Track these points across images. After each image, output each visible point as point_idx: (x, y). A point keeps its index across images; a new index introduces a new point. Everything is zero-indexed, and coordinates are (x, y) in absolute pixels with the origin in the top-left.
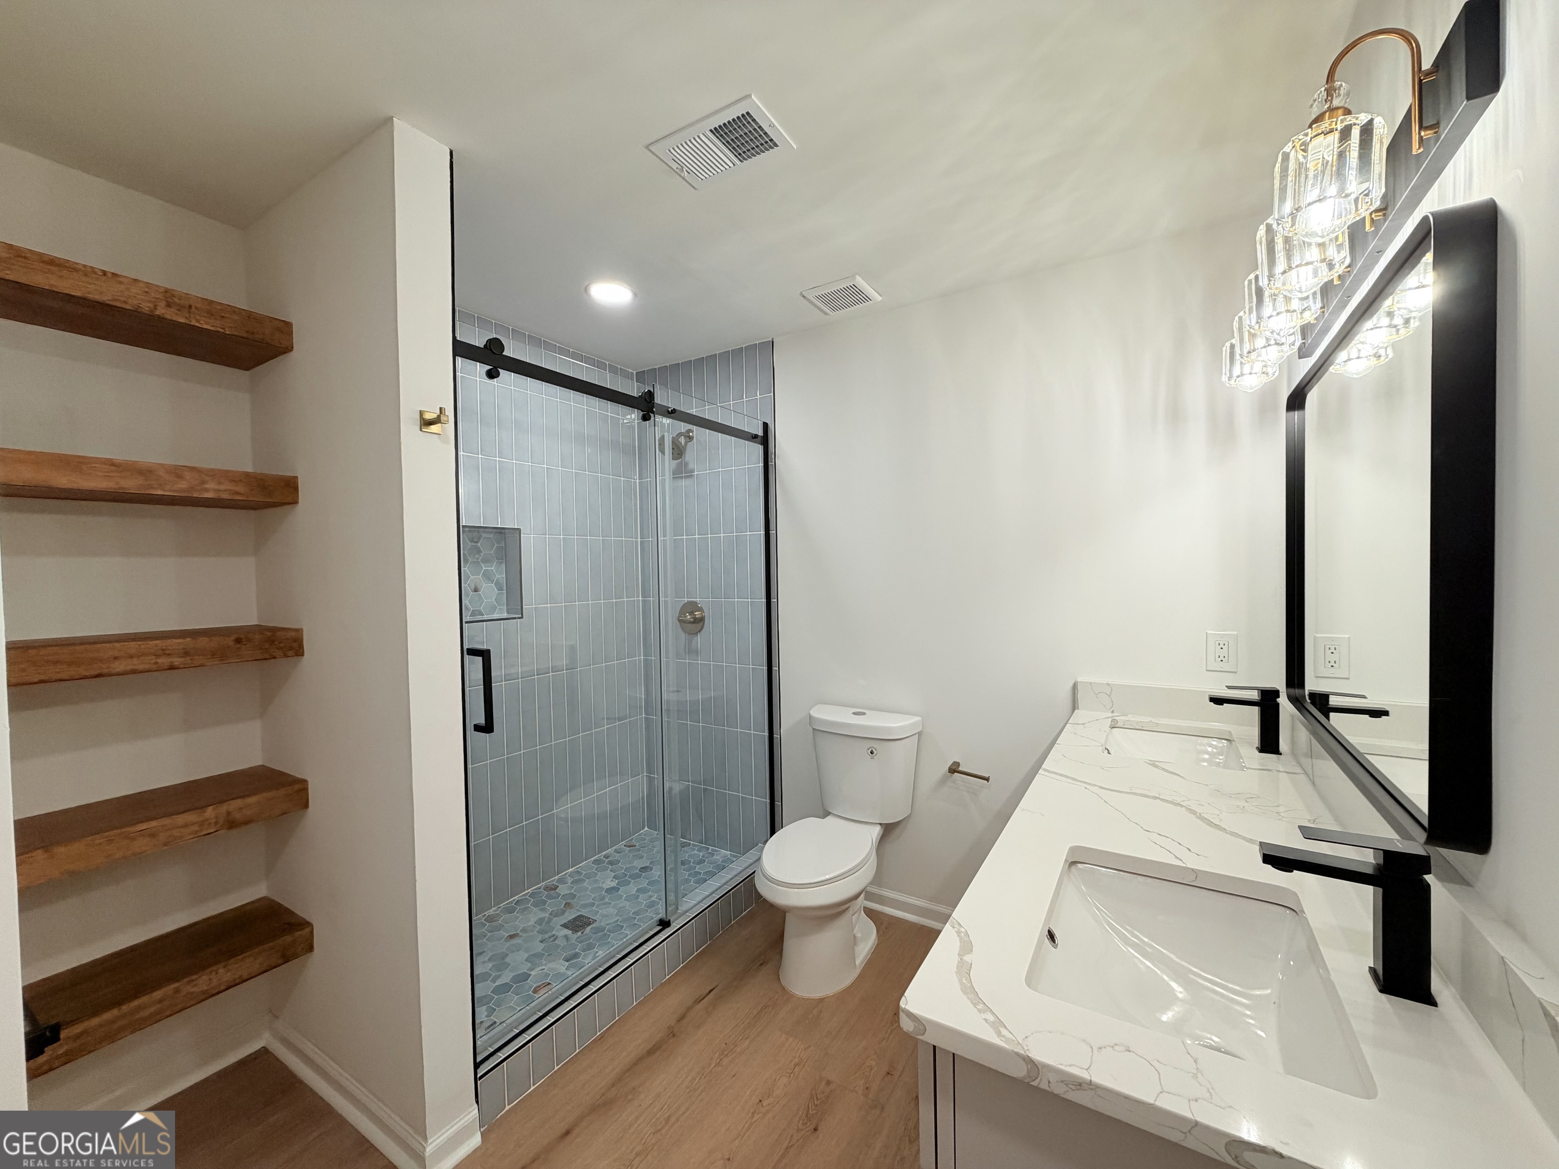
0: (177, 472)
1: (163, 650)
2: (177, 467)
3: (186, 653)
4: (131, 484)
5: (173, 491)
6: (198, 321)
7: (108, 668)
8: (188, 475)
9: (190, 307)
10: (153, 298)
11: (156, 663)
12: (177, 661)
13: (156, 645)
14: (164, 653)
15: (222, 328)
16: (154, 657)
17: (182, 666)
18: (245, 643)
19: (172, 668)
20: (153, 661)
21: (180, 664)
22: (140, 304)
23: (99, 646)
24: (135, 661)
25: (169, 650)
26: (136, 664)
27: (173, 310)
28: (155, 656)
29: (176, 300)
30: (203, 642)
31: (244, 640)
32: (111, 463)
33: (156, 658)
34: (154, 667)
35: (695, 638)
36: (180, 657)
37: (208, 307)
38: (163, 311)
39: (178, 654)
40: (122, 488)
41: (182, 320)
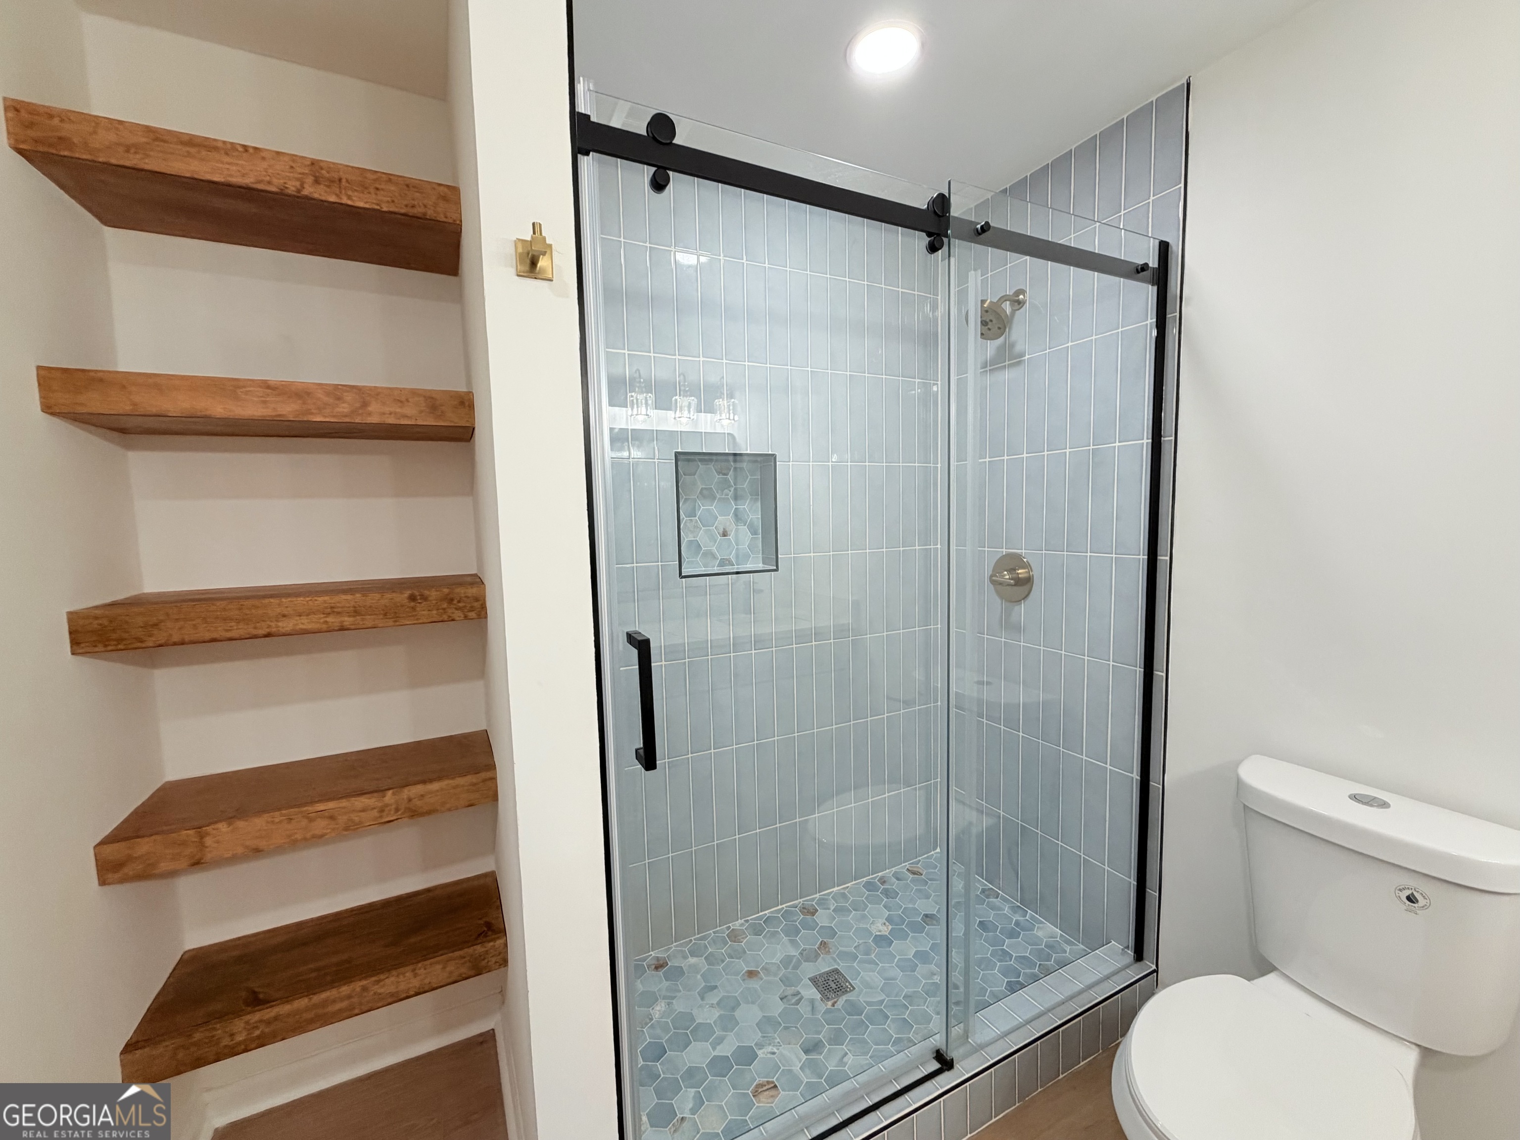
0: (337, 392)
1: (332, 608)
2: (336, 386)
3: (356, 612)
4: (288, 409)
5: (334, 416)
6: (349, 197)
7: (277, 627)
8: (349, 397)
9: (340, 180)
10: (300, 174)
11: (326, 622)
12: (348, 621)
13: (325, 602)
14: (332, 611)
15: (378, 205)
16: (322, 616)
17: (353, 627)
18: (419, 601)
19: (342, 629)
20: (322, 621)
21: (350, 625)
22: (285, 183)
23: (267, 601)
24: (304, 620)
25: (338, 607)
26: (305, 623)
27: (322, 186)
28: (324, 614)
29: (324, 172)
30: (373, 598)
31: (419, 597)
32: (266, 385)
33: (326, 617)
34: (324, 627)
35: (1017, 608)
36: (349, 616)
37: (360, 179)
38: (311, 190)
39: (348, 613)
40: (280, 415)
41: (332, 199)
